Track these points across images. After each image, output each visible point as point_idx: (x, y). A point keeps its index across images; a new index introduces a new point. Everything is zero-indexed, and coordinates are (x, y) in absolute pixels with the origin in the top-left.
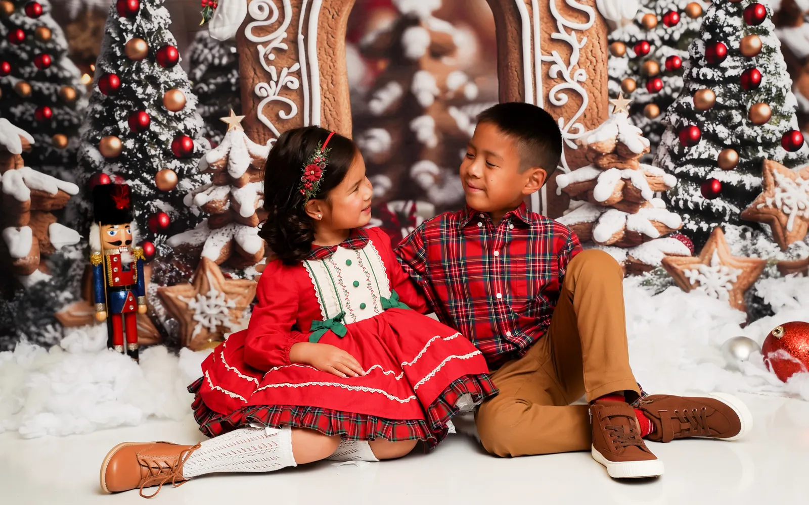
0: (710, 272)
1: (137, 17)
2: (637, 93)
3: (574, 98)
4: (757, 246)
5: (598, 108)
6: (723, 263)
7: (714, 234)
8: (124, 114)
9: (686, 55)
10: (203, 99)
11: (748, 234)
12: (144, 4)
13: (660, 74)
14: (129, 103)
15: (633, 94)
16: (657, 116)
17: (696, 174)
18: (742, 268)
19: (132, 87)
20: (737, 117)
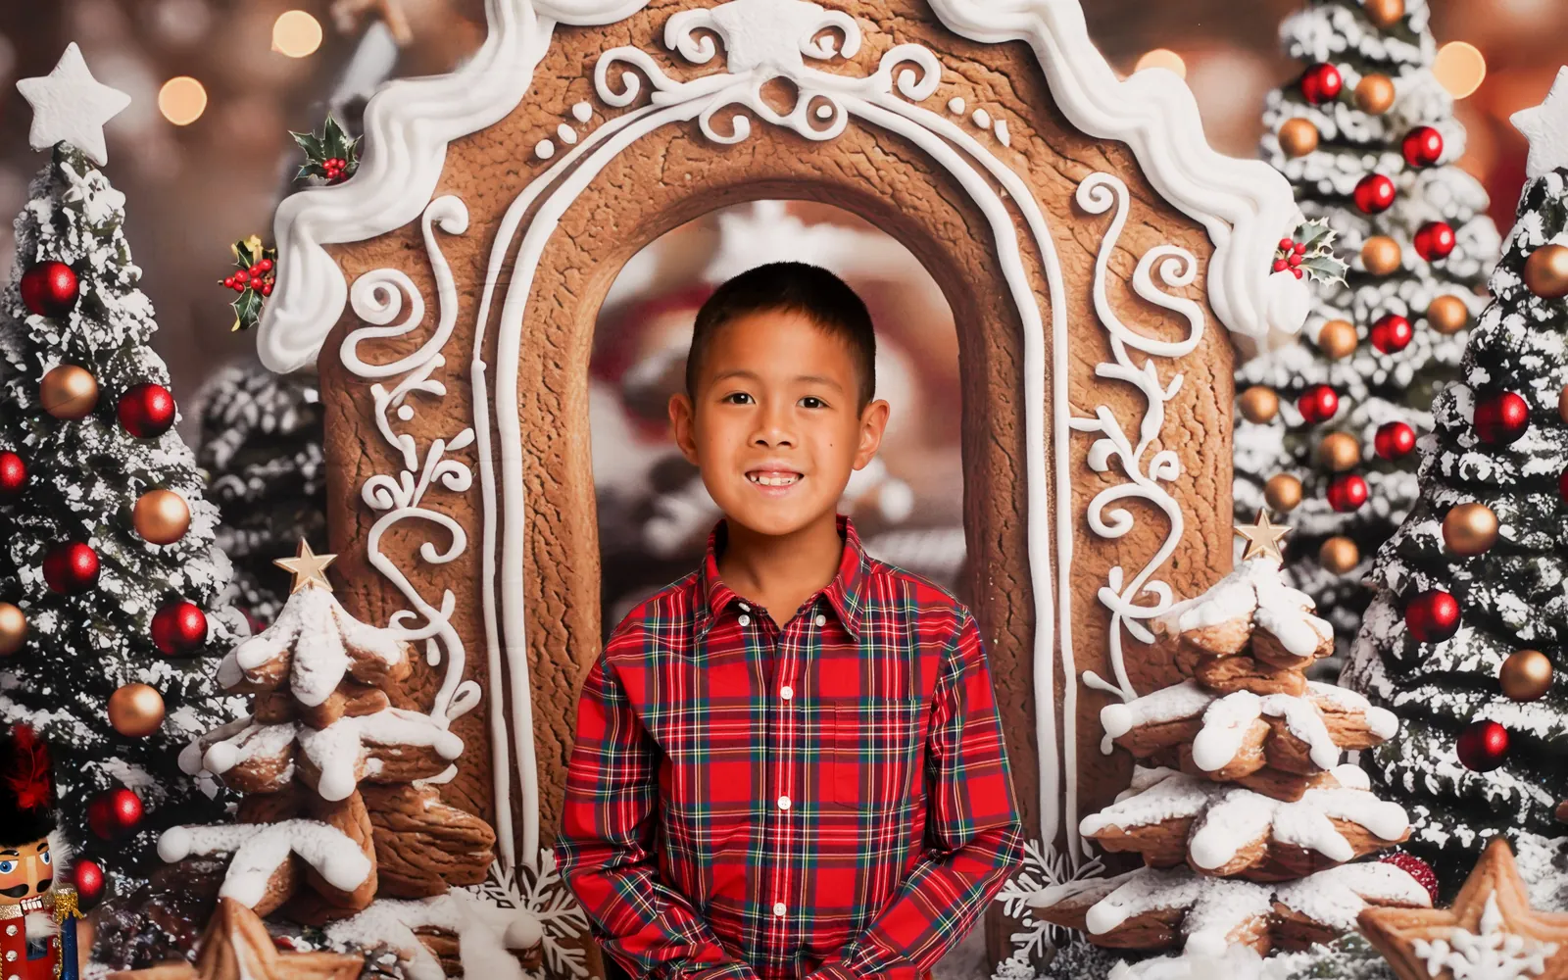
0: (1477, 948)
1: (71, 315)
2: (1304, 510)
3: (1149, 520)
5: (1206, 545)
6: (1509, 927)
7: (1490, 855)
8: (34, 549)
9: (1427, 420)
10: (233, 513)
12: (91, 284)
13: (1363, 467)
14: (48, 523)
15: (1295, 513)
16: (1352, 567)
17: (1446, 710)
18: (1556, 939)
19: (55, 485)
20: (1549, 573)
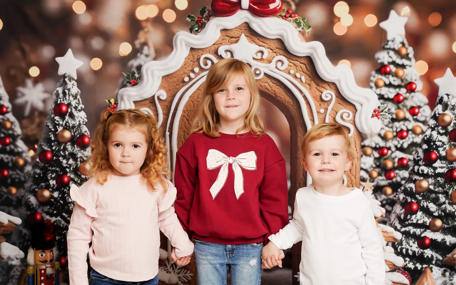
1: (66, 117)
2: (378, 179)
4: (453, 282)
7: (425, 272)
8: (54, 176)
9: (411, 157)
11: (447, 274)
12: (71, 109)
13: (394, 169)
14: (57, 169)
15: (376, 180)
16: (390, 195)
19: (60, 160)
20: (442, 198)
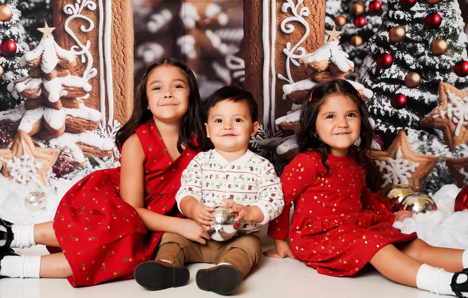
0: (394, 163)
2: (347, 27)
3: (299, 28)
4: (432, 146)
5: (316, 36)
7: (399, 135)
10: (25, 13)
11: (425, 137)
13: (364, 14)
15: (344, 27)
16: (360, 45)
17: (388, 90)
18: (419, 162)
20: (421, 49)
